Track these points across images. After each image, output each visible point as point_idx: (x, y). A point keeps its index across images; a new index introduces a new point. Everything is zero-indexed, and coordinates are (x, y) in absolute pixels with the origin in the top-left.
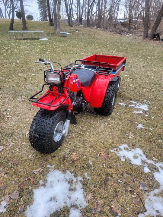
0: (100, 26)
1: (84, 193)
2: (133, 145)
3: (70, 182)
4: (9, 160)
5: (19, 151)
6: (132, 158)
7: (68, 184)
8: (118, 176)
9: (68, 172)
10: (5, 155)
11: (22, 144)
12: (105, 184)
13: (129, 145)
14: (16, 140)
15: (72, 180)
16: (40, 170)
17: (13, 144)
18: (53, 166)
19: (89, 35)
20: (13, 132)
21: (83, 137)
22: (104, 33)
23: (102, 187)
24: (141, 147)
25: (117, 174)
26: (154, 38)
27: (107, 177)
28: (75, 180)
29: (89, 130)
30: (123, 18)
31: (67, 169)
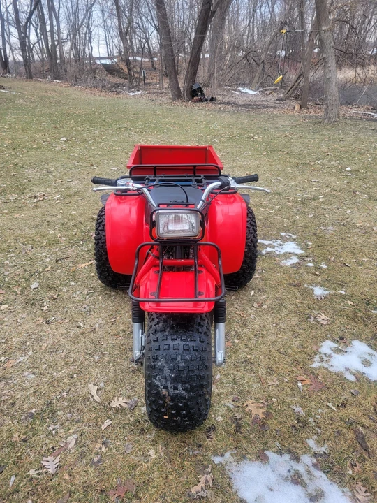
0: (58, 76)
1: (343, 492)
2: (341, 338)
3: (296, 479)
4: (102, 491)
5: (110, 450)
6: (362, 368)
7: (296, 486)
8: (370, 419)
9: (271, 454)
10: (79, 479)
11: (103, 428)
12: (365, 450)
13: (335, 341)
14: (77, 422)
15: (297, 473)
16: (207, 482)
17: (76, 436)
18: (227, 455)
19: (41, 97)
20: (50, 403)
21: (235, 353)
22: (78, 93)
23: (365, 460)
24: (358, 337)
25: (368, 416)
26: (195, 98)
27: (356, 432)
28: (300, 468)
29: (233, 333)
30: (106, 56)
31: (264, 450)
